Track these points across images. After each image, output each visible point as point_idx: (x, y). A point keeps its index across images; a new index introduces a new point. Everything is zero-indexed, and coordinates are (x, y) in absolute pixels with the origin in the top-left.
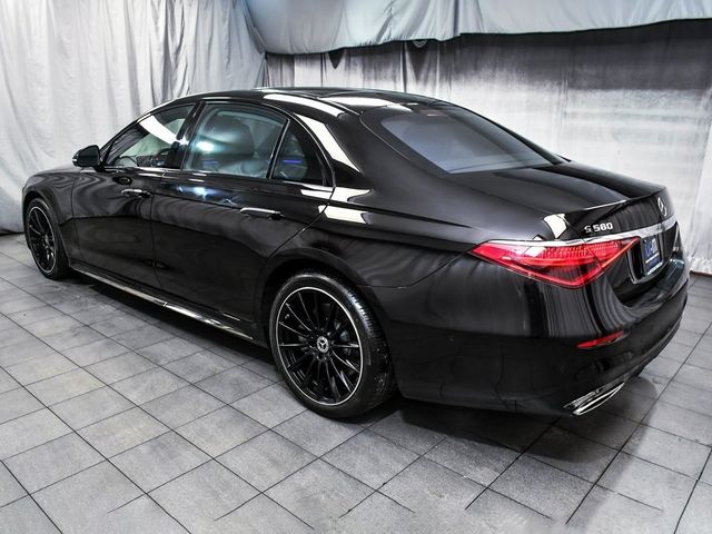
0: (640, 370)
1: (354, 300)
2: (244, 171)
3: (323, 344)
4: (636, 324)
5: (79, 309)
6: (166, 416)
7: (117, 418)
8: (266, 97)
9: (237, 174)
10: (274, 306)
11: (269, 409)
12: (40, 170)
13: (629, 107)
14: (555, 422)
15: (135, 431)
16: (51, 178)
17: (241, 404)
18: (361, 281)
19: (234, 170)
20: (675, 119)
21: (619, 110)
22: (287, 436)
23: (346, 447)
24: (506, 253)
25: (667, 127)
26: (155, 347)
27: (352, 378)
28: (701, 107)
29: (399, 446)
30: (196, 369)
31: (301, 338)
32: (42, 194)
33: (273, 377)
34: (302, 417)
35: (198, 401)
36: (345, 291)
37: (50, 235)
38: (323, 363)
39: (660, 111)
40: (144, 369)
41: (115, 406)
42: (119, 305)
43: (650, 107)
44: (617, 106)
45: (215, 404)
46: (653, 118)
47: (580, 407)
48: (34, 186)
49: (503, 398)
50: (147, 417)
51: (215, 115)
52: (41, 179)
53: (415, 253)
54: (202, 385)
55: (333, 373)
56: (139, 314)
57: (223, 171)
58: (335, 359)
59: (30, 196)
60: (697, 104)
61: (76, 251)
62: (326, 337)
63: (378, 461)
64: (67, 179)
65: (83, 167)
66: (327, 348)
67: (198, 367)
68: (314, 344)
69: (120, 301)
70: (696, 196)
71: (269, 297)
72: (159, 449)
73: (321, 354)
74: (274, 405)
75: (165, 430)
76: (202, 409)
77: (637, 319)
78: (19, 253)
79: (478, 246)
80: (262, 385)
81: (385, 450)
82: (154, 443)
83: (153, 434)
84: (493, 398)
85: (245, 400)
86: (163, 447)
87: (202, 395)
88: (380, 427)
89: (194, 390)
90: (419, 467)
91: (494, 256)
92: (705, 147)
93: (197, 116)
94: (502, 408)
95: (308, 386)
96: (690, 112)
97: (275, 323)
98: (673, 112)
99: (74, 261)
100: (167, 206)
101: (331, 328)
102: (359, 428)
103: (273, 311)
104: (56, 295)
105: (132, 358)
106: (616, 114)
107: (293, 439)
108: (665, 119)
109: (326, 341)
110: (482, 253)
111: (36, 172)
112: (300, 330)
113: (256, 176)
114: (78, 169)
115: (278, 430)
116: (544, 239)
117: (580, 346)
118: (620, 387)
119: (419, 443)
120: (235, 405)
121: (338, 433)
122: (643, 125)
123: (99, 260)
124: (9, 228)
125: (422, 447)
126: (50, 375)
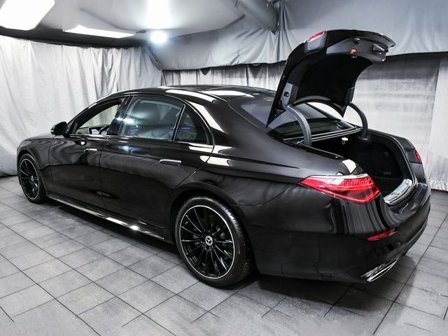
0: (406, 252)
1: (229, 214)
2: (153, 136)
3: (209, 240)
4: (401, 224)
5: (52, 222)
6: (112, 287)
7: (81, 289)
8: (168, 91)
9: (149, 137)
10: (179, 216)
11: (175, 282)
12: (29, 137)
13: (385, 90)
14: (352, 285)
15: (93, 297)
16: (35, 142)
17: (157, 279)
18: (233, 202)
19: (147, 135)
20: (413, 96)
21: (379, 92)
22: (187, 298)
23: (224, 304)
24: (321, 183)
25: (408, 101)
26: (102, 244)
27: (228, 262)
28: (428, 89)
29: (258, 303)
30: (128, 257)
31: (195, 237)
32: (30, 151)
33: (177, 261)
34: (196, 287)
35: (130, 278)
36: (224, 208)
37: (35, 176)
38: (209, 253)
39: (403, 92)
40: (95, 258)
41: (80, 282)
42: (77, 218)
43: (397, 90)
44: (377, 89)
45: (142, 279)
46: (399, 96)
47: (371, 276)
48: (25, 147)
49: (321, 272)
50: (99, 288)
51: (139, 102)
52: (30, 142)
53: (266, 184)
54: (133, 268)
55: (215, 258)
56: (90, 224)
57: (141, 136)
58: (216, 249)
59: (22, 152)
60: (426, 87)
61: (51, 186)
62: (212, 236)
63: (245, 312)
64: (44, 142)
65: (56, 135)
66: (212, 243)
67: (129, 256)
68: (203, 240)
69: (79, 217)
70: (429, 143)
71: (174, 212)
72: (108, 308)
73: (208, 247)
74: (178, 279)
75: (111, 296)
76: (133, 283)
77: (402, 221)
78: (14, 187)
79: (303, 179)
80: (170, 267)
81: (249, 306)
82: (106, 305)
83: (104, 299)
84: (313, 272)
85: (160, 276)
86: (110, 307)
87: (133, 274)
88: (245, 291)
89: (128, 271)
90: (270, 316)
91: (314, 185)
92: (432, 112)
93: (128, 103)
94: (320, 278)
95: (199, 266)
96: (422, 92)
97: (179, 227)
98: (411, 92)
99: (50, 192)
100: (104, 157)
101: (214, 230)
102: (232, 292)
103: (178, 219)
104: (37, 213)
105: (88, 252)
106: (377, 94)
107: (191, 300)
108: (406, 96)
109: (211, 238)
110: (306, 183)
111: (25, 138)
112: (194, 232)
113: (161, 138)
114: (53, 136)
115: (182, 294)
116: (344, 175)
117: (369, 239)
118: (394, 264)
119: (270, 301)
120: (154, 279)
121: (219, 296)
122: (394, 100)
123: (64, 191)
124: (8, 172)
125: (272, 303)
126: (38, 264)
